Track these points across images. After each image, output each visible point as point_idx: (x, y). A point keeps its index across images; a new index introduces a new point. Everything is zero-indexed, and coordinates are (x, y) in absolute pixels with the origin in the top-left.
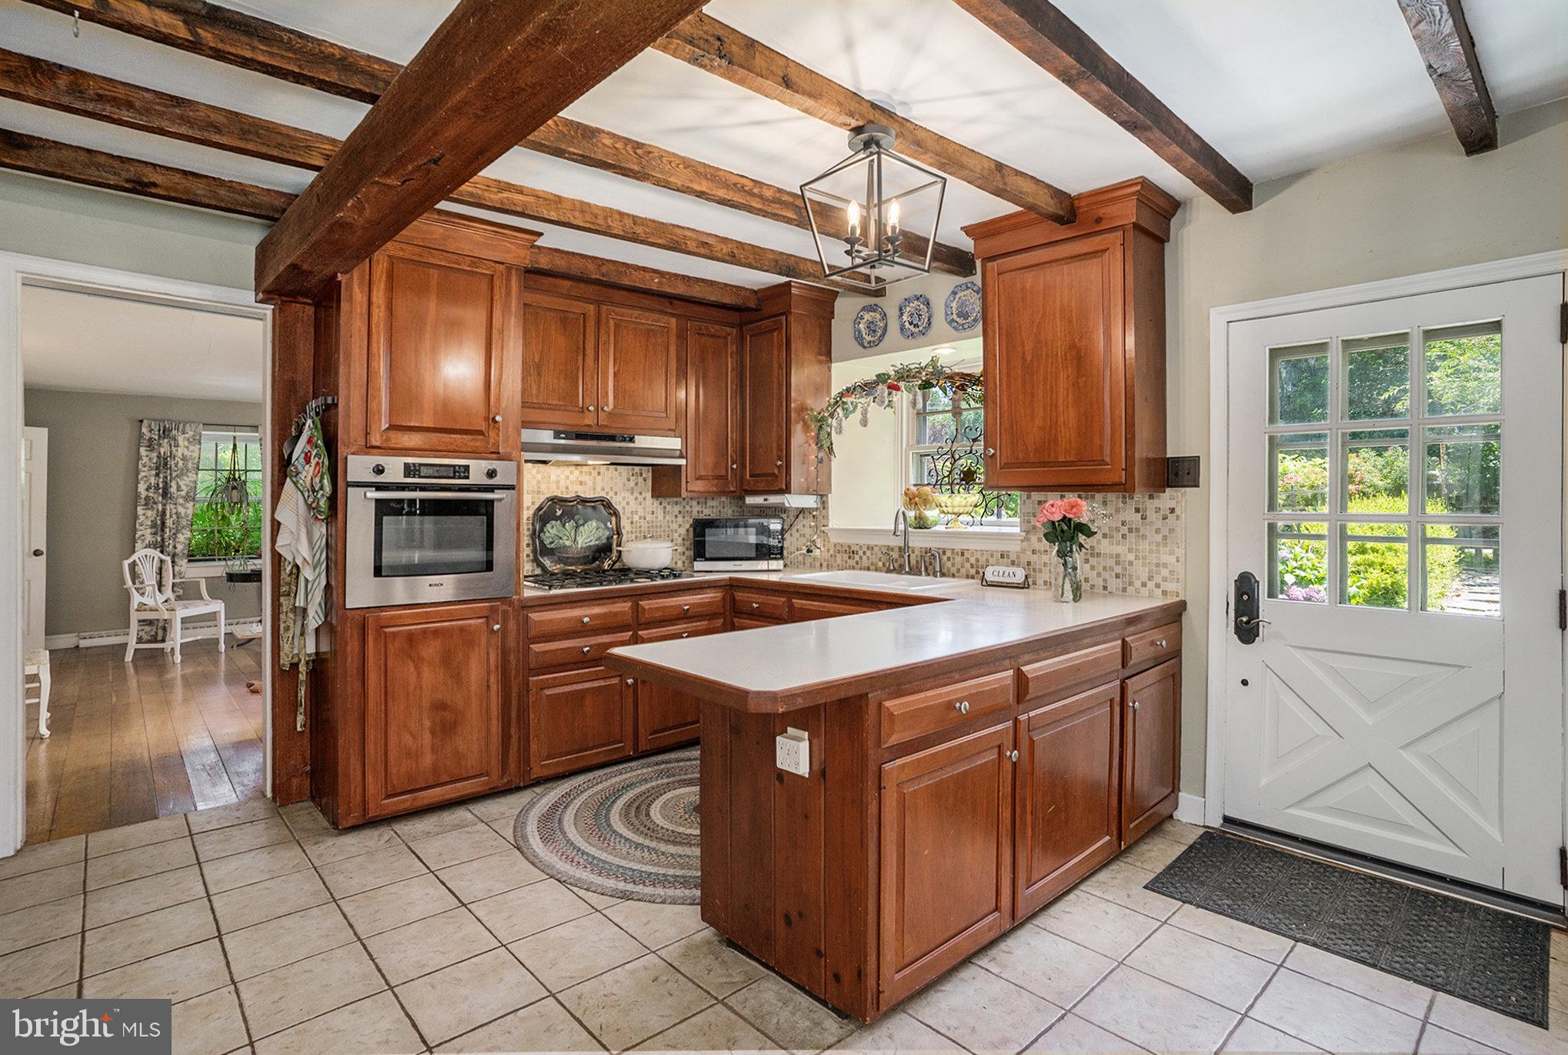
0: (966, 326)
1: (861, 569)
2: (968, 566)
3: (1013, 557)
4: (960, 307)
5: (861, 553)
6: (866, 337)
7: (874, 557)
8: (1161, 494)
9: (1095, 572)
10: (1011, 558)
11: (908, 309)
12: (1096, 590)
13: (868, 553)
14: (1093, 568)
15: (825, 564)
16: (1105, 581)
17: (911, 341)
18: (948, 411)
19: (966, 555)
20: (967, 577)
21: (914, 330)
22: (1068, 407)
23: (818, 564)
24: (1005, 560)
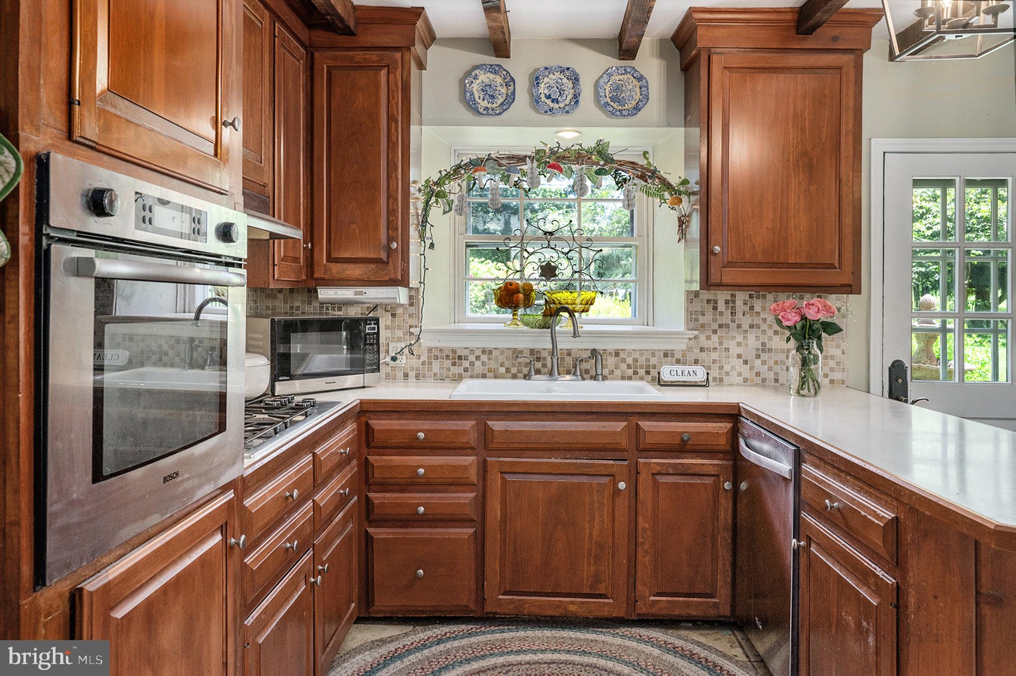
0: (625, 113)
1: (472, 377)
2: (624, 366)
3: (678, 355)
4: (614, 91)
5: (472, 358)
6: (480, 101)
7: (492, 362)
8: (829, 296)
9: (766, 367)
10: (676, 356)
11: (546, 80)
12: (767, 383)
13: (484, 358)
14: (764, 363)
15: (412, 374)
16: (776, 374)
17: (547, 118)
18: (618, 200)
19: (622, 355)
20: (623, 378)
21: (552, 105)
22: (799, 210)
23: (400, 375)
24: (669, 359)
